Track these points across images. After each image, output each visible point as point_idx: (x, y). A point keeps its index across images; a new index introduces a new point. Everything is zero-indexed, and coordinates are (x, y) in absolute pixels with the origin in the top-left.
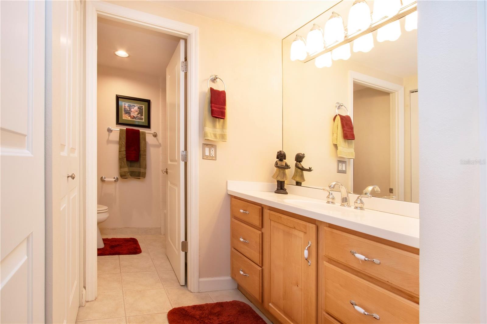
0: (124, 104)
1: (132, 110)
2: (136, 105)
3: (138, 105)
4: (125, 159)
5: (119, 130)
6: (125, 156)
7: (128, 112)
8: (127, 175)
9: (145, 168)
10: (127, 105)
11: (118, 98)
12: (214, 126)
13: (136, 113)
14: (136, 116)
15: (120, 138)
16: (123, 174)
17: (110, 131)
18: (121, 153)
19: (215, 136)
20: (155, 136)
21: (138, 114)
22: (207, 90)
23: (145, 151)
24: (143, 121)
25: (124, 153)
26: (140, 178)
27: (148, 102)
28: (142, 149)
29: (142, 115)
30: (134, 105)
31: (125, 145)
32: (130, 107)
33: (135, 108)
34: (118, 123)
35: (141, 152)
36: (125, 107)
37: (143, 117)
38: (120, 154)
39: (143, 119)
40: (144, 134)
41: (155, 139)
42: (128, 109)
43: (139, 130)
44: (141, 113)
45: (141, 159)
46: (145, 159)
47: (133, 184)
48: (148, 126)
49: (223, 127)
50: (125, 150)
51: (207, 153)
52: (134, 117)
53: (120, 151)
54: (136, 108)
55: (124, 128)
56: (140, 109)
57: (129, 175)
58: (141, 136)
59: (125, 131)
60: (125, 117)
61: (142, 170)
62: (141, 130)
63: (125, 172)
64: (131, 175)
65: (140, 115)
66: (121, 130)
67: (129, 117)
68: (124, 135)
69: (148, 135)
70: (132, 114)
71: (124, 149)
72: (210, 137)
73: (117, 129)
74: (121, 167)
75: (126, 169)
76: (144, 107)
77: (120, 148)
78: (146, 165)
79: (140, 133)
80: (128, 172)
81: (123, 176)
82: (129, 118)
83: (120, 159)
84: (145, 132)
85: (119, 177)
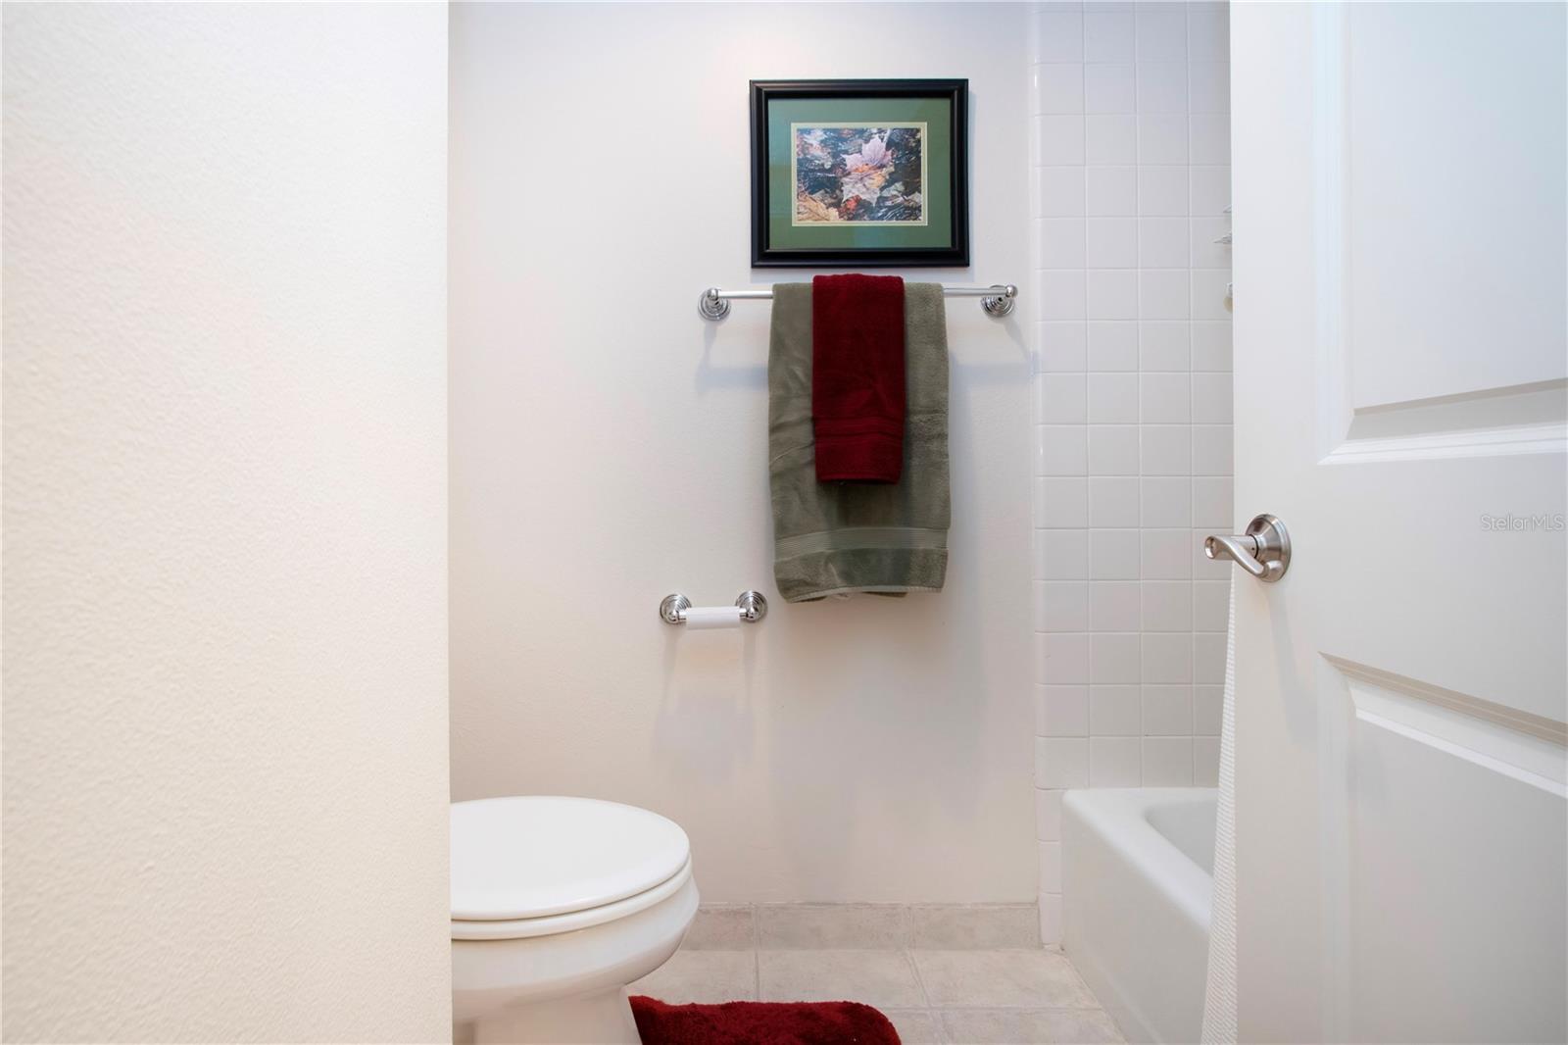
0: (803, 134)
1: (851, 161)
2: (873, 127)
3: (889, 127)
4: (810, 474)
5: (770, 292)
6: (809, 455)
7: (825, 183)
8: (823, 579)
9: (943, 525)
10: (815, 139)
11: (763, 96)
13: (878, 179)
14: (871, 197)
15: (778, 347)
16: (798, 573)
17: (715, 308)
18: (783, 435)
21: (890, 181)
23: (939, 410)
25: (805, 434)
26: (909, 589)
27: (953, 93)
28: (918, 396)
29: (912, 187)
30: (861, 132)
31: (809, 384)
32: (836, 142)
33: (866, 148)
34: (764, 255)
35: (915, 419)
36: (804, 147)
37: (922, 198)
38: (775, 446)
39: (919, 208)
40: (933, 299)
41: (998, 326)
42: (822, 157)
43: (900, 280)
44: (907, 173)
45: (916, 464)
46: (939, 466)
48: (956, 255)
50: (810, 414)
52: (862, 208)
53: (775, 429)
54: (876, 147)
55: (805, 278)
56: (903, 146)
57: (838, 581)
58: (914, 316)
59: (809, 294)
60: (809, 214)
61: (921, 540)
62: (913, 278)
63: (807, 561)
64: (849, 578)
65: (899, 186)
66: (781, 295)
67: (834, 212)
68: (804, 324)
69: (956, 306)
70: (850, 190)
71: (801, 407)
73: (756, 290)
74: (782, 529)
75: (817, 542)
76: (923, 136)
77: (777, 406)
79: (908, 294)
80: (829, 559)
81: (793, 586)
82: (833, 218)
83: (780, 478)
84: (939, 288)
85: (772, 595)
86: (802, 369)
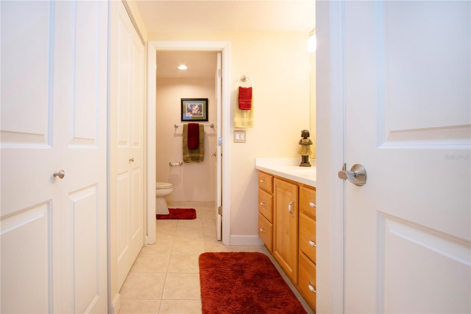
0: (187, 105)
1: (193, 108)
2: (196, 104)
3: (198, 104)
4: (187, 147)
5: (183, 125)
6: (187, 145)
7: (190, 111)
8: (189, 160)
9: (203, 153)
10: (189, 106)
11: (182, 100)
12: (242, 116)
13: (197, 110)
14: (196, 113)
15: (184, 132)
16: (185, 159)
17: (176, 127)
18: (184, 143)
19: (243, 124)
20: (212, 127)
21: (198, 111)
22: (236, 89)
23: (203, 140)
24: (203, 116)
25: (187, 143)
26: (199, 161)
27: (206, 100)
28: (201, 138)
29: (201, 112)
30: (195, 105)
31: (187, 137)
32: (191, 106)
33: (195, 107)
34: (182, 120)
35: (200, 141)
36: (188, 106)
37: (202, 113)
38: (183, 144)
39: (202, 114)
40: (203, 126)
41: (212, 129)
42: (190, 108)
43: (198, 124)
44: (200, 110)
45: (200, 146)
46: (203, 146)
47: (194, 167)
48: (207, 120)
49: (250, 116)
50: (187, 140)
51: (238, 137)
52: (195, 114)
53: (183, 142)
54: (197, 107)
55: (187, 123)
56: (200, 106)
58: (200, 128)
59: (187, 126)
60: (188, 115)
61: (201, 155)
62: (200, 123)
63: (187, 158)
64: (192, 160)
65: (199, 111)
66: (184, 125)
67: (191, 114)
68: (187, 129)
69: (206, 127)
70: (193, 112)
71: (186, 139)
72: (239, 125)
73: (181, 125)
74: (184, 154)
75: (188, 155)
76: (203, 105)
77: (184, 139)
78: (204, 151)
79: (199, 125)
80: (189, 157)
81: (186, 161)
82: (191, 115)
83: (184, 148)
84: (203, 125)
85: (183, 162)
86: (186, 135)
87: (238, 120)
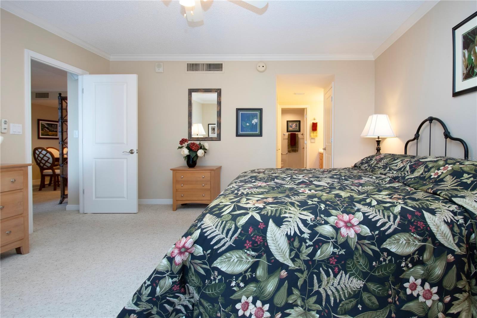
0: (290, 124)
1: (293, 125)
4: (290, 145)
7: (291, 127)
9: (298, 148)
10: (291, 124)
11: (287, 122)
12: (314, 133)
15: (288, 137)
17: (285, 134)
18: (288, 143)
19: (314, 136)
20: (302, 135)
23: (298, 141)
24: (297, 129)
25: (290, 143)
26: (296, 152)
27: (299, 121)
28: (297, 140)
29: (297, 127)
34: (287, 131)
35: (296, 142)
37: (297, 128)
40: (298, 134)
41: (302, 136)
42: (291, 125)
44: (296, 126)
45: (296, 144)
46: (298, 145)
47: (293, 154)
48: (299, 131)
49: (316, 133)
51: (312, 141)
54: (295, 124)
55: (290, 133)
56: (296, 124)
58: (296, 135)
60: (290, 129)
61: (297, 149)
62: (296, 133)
64: (292, 151)
66: (289, 134)
68: (290, 136)
69: (299, 134)
70: (293, 127)
71: (289, 141)
72: (312, 137)
73: (287, 134)
74: (288, 148)
75: (290, 149)
76: (298, 124)
77: (288, 141)
78: (298, 147)
81: (289, 152)
82: (292, 129)
83: (288, 145)
85: (288, 152)
86: (290, 139)
87: (312, 134)
